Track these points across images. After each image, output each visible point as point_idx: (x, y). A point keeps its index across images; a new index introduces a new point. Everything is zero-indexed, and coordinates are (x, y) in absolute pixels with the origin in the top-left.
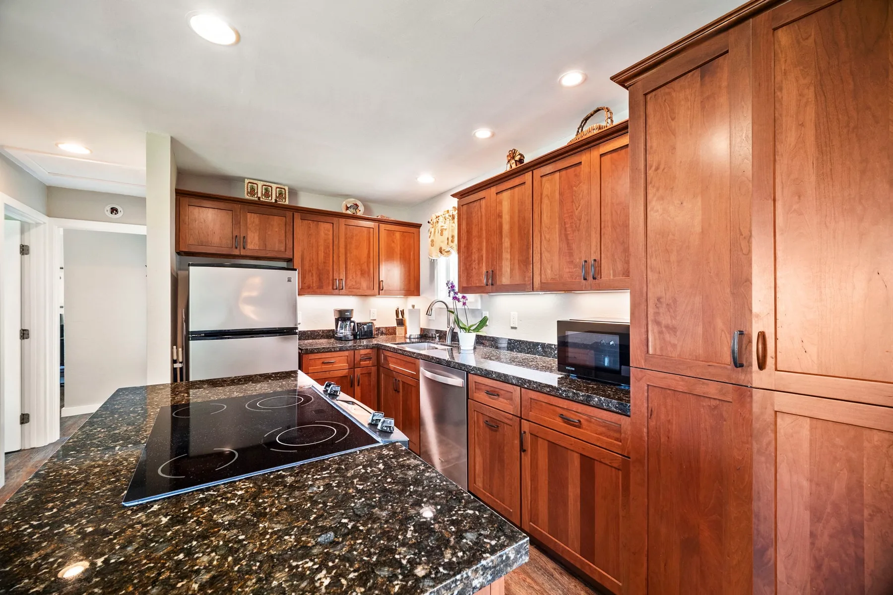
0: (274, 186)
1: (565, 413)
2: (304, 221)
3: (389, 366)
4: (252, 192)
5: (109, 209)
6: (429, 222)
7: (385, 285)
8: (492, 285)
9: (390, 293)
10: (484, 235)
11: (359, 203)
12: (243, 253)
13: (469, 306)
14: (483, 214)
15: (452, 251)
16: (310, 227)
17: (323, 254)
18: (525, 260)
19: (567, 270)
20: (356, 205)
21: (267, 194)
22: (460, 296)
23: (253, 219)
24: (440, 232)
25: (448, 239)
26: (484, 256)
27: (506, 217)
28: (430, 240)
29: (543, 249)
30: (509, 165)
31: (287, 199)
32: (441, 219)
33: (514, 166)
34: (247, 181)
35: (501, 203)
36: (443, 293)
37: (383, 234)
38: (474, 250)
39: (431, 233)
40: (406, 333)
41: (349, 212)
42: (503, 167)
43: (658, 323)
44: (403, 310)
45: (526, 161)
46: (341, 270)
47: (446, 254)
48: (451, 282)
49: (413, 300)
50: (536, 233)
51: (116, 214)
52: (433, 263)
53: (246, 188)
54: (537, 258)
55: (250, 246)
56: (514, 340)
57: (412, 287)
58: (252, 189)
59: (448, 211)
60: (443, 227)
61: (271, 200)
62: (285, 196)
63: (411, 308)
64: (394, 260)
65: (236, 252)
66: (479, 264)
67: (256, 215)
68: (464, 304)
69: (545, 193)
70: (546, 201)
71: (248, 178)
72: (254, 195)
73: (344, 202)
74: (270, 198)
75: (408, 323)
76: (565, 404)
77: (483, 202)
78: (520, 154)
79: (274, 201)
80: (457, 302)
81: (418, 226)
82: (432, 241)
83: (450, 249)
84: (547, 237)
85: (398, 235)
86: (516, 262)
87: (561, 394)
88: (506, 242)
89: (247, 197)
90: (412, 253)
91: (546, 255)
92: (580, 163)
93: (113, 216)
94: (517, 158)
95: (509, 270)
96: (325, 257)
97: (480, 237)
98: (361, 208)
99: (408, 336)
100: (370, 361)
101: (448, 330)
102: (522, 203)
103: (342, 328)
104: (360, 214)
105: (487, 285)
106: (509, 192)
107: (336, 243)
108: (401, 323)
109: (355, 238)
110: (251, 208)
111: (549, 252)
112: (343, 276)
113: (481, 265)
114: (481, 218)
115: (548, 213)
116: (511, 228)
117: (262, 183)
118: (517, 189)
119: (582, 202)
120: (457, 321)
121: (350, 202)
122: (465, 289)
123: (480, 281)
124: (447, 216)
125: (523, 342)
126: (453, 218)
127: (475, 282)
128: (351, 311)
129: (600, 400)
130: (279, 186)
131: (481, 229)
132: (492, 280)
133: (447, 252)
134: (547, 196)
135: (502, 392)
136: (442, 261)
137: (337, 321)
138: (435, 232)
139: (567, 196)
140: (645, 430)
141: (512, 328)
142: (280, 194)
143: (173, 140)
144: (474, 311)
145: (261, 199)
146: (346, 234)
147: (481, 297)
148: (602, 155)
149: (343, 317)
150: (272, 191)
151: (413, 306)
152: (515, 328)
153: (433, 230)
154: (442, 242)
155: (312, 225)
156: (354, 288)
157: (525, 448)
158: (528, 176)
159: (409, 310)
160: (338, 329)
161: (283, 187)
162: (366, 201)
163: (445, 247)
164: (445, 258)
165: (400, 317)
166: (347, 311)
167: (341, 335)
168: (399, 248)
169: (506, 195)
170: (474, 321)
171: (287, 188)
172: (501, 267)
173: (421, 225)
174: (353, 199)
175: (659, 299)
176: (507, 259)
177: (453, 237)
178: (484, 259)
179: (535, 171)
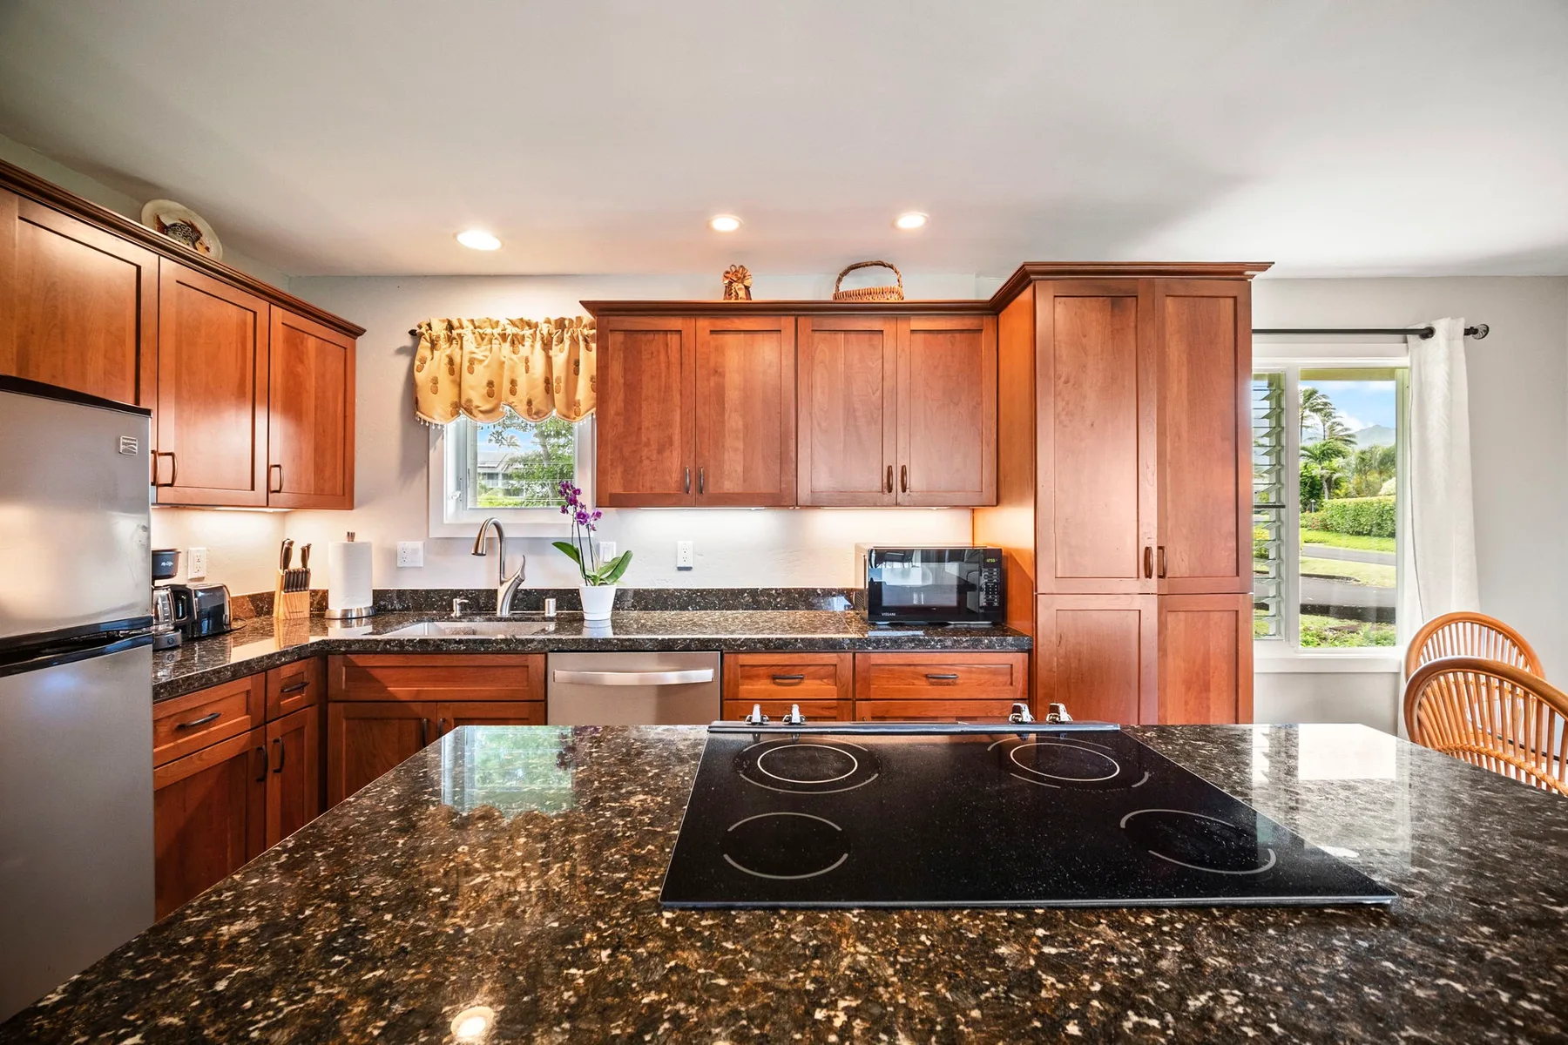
1: (934, 671)
3: (389, 692)
7: (284, 477)
14: (674, 360)
18: (778, 458)
20: (193, 227)
22: (590, 511)
24: (464, 364)
25: (491, 383)
26: (677, 438)
27: (734, 377)
28: (421, 375)
29: (816, 442)
35: (720, 350)
37: (278, 333)
38: (647, 424)
39: (422, 361)
43: (1066, 544)
44: (308, 547)
47: (481, 415)
49: (334, 521)
50: (803, 414)
52: (425, 434)
54: (805, 455)
56: (689, 590)
57: (340, 486)
60: (474, 355)
66: (661, 451)
70: (820, 371)
75: (324, 580)
77: (674, 339)
81: (354, 332)
82: (435, 380)
84: (823, 424)
85: (311, 344)
86: (759, 456)
88: (735, 423)
91: (821, 451)
92: (881, 332)
95: (739, 468)
97: (663, 399)
98: (211, 241)
100: (300, 694)
101: (501, 586)
105: (685, 492)
106: (742, 336)
108: (299, 580)
111: (824, 446)
113: (666, 454)
115: (824, 388)
116: (747, 399)
118: (759, 337)
122: (618, 498)
123: (666, 481)
125: (709, 592)
131: (668, 388)
134: (823, 362)
135: (812, 669)
138: (441, 363)
139: (858, 371)
140: (1056, 659)
141: (680, 569)
146: (179, 312)
151: (351, 536)
152: (689, 569)
154: (473, 388)
158: (786, 321)
163: (478, 399)
165: (298, 565)
168: (313, 378)
169: (734, 340)
172: (719, 462)
173: (365, 331)
176: (736, 450)
178: (677, 444)
179: (801, 320)
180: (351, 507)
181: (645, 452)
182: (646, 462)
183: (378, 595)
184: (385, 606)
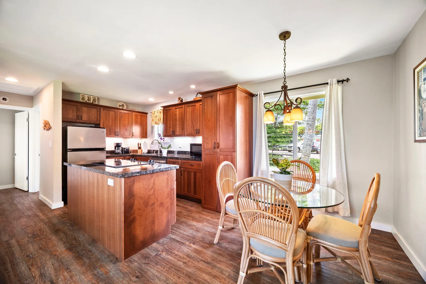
0: (92, 97)
1: (191, 164)
2: (104, 110)
4: (83, 99)
5: (2, 98)
6: (151, 113)
7: (134, 134)
8: (174, 135)
9: (136, 137)
10: (171, 120)
11: (124, 104)
12: (81, 121)
13: (165, 141)
14: (171, 114)
15: (160, 124)
16: (106, 113)
17: (111, 123)
18: (183, 129)
19: (193, 131)
20: (123, 105)
21: (89, 99)
22: (163, 138)
23: (85, 109)
24: (156, 117)
25: (158, 119)
26: (171, 126)
27: (178, 116)
28: (152, 119)
29: (187, 125)
30: (178, 101)
31: (97, 102)
32: (156, 112)
33: (180, 102)
34: (81, 95)
35: (176, 111)
36: (156, 137)
37: (134, 116)
38: (168, 124)
39: (152, 117)
40: (142, 151)
41: (120, 108)
42: (177, 102)
43: (206, 142)
44: (141, 143)
45: (184, 101)
46: (118, 129)
48: (159, 133)
49: (144, 140)
50: (186, 121)
51: (5, 101)
52: (152, 127)
53: (81, 97)
54: (186, 128)
55: (83, 119)
56: (180, 151)
57: (144, 135)
58: (83, 98)
59: (159, 110)
60: (157, 115)
61: (91, 102)
62: (96, 101)
63: (144, 142)
64: (138, 124)
65: (78, 121)
66: (170, 128)
67: (86, 108)
68: (164, 140)
69: (188, 111)
70: (188, 113)
71: (81, 94)
72: (84, 100)
73: (118, 104)
74: (90, 101)
75: (142, 148)
76: (191, 162)
77: (171, 110)
78: (182, 99)
79: (92, 102)
80: (161, 140)
81: (147, 113)
82: (153, 119)
83: (159, 123)
84: (188, 123)
85: (139, 116)
86: (180, 128)
87: (190, 160)
88: (178, 123)
89: (81, 101)
90: (144, 123)
91: (188, 127)
92: (196, 105)
93: (4, 101)
94: (181, 100)
95: (178, 131)
96: (112, 124)
97: (170, 120)
98: (125, 106)
99: (143, 152)
101: (158, 149)
102: (182, 113)
103: (117, 150)
104: (125, 108)
105: (172, 135)
106: (178, 109)
107: (116, 119)
108: (140, 148)
109: (123, 117)
110: (84, 105)
111: (188, 126)
112: (118, 131)
113: (170, 129)
114: (170, 115)
115: (188, 116)
116: (179, 119)
117: (87, 96)
118: (180, 109)
119: (196, 115)
120: (162, 146)
121: (121, 104)
122: (165, 136)
123: (170, 133)
124: (158, 111)
125: (182, 151)
126: (161, 112)
127: (168, 134)
128: (121, 143)
129: (197, 159)
130: (94, 97)
131: (170, 118)
132: (174, 133)
133: (158, 123)
134: (188, 112)
135: (176, 162)
136: (156, 126)
137: (115, 147)
138: (153, 117)
139: (193, 113)
140: (204, 163)
141: (180, 147)
142: (94, 100)
143: (63, 83)
144: (167, 143)
145: (87, 102)
146: (120, 116)
147: (170, 138)
148: (200, 105)
149: (118, 145)
150: (91, 98)
151: (145, 142)
152: (181, 147)
153: (153, 116)
154: (156, 120)
155: (107, 112)
156: (123, 135)
157: (182, 174)
158: (183, 106)
159: (144, 143)
160: (116, 150)
161: (95, 97)
162: (127, 104)
163: (157, 122)
164: (157, 125)
165: (139, 146)
166: (119, 143)
167: (117, 152)
168: (139, 121)
169: (177, 110)
170: (166, 146)
171: (96, 98)
172: (176, 129)
173: (148, 113)
174: (122, 103)
175: (206, 137)
176: (178, 127)
177: (160, 119)
178: (171, 127)
179: (185, 105)
180: (147, 138)
181: (168, 129)
182: (168, 130)
183: (148, 150)
184: (149, 152)
